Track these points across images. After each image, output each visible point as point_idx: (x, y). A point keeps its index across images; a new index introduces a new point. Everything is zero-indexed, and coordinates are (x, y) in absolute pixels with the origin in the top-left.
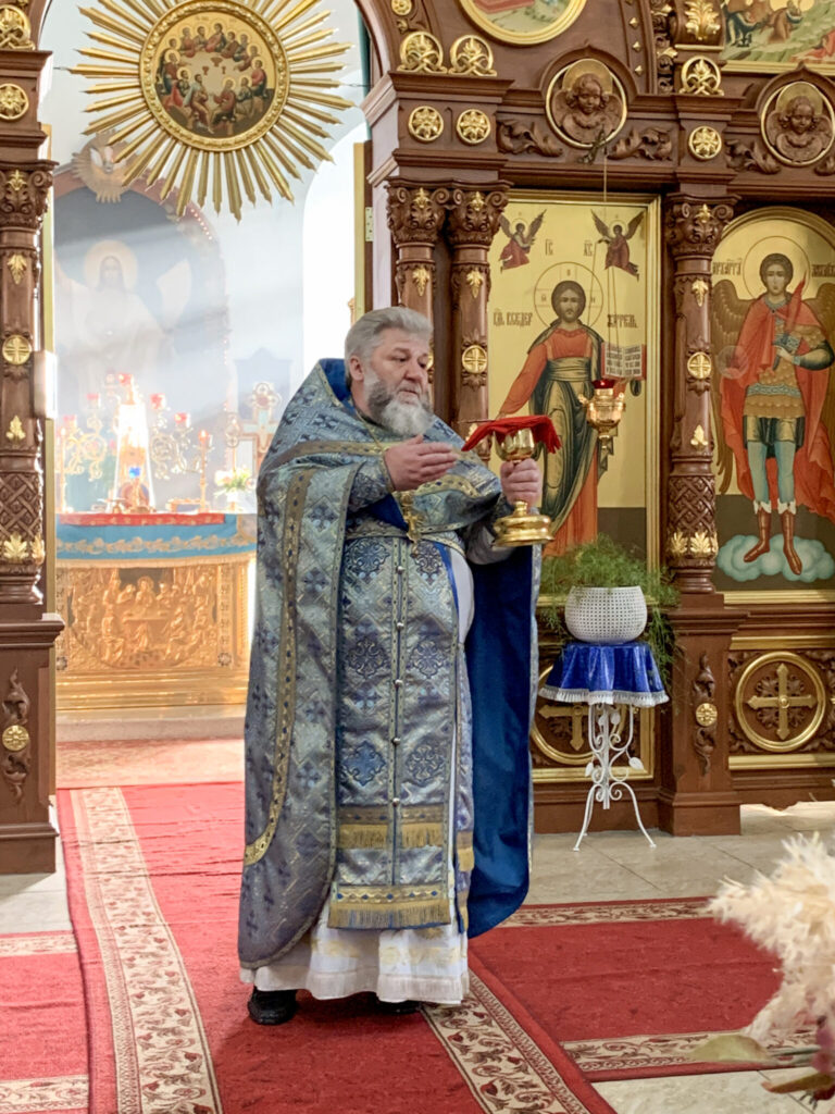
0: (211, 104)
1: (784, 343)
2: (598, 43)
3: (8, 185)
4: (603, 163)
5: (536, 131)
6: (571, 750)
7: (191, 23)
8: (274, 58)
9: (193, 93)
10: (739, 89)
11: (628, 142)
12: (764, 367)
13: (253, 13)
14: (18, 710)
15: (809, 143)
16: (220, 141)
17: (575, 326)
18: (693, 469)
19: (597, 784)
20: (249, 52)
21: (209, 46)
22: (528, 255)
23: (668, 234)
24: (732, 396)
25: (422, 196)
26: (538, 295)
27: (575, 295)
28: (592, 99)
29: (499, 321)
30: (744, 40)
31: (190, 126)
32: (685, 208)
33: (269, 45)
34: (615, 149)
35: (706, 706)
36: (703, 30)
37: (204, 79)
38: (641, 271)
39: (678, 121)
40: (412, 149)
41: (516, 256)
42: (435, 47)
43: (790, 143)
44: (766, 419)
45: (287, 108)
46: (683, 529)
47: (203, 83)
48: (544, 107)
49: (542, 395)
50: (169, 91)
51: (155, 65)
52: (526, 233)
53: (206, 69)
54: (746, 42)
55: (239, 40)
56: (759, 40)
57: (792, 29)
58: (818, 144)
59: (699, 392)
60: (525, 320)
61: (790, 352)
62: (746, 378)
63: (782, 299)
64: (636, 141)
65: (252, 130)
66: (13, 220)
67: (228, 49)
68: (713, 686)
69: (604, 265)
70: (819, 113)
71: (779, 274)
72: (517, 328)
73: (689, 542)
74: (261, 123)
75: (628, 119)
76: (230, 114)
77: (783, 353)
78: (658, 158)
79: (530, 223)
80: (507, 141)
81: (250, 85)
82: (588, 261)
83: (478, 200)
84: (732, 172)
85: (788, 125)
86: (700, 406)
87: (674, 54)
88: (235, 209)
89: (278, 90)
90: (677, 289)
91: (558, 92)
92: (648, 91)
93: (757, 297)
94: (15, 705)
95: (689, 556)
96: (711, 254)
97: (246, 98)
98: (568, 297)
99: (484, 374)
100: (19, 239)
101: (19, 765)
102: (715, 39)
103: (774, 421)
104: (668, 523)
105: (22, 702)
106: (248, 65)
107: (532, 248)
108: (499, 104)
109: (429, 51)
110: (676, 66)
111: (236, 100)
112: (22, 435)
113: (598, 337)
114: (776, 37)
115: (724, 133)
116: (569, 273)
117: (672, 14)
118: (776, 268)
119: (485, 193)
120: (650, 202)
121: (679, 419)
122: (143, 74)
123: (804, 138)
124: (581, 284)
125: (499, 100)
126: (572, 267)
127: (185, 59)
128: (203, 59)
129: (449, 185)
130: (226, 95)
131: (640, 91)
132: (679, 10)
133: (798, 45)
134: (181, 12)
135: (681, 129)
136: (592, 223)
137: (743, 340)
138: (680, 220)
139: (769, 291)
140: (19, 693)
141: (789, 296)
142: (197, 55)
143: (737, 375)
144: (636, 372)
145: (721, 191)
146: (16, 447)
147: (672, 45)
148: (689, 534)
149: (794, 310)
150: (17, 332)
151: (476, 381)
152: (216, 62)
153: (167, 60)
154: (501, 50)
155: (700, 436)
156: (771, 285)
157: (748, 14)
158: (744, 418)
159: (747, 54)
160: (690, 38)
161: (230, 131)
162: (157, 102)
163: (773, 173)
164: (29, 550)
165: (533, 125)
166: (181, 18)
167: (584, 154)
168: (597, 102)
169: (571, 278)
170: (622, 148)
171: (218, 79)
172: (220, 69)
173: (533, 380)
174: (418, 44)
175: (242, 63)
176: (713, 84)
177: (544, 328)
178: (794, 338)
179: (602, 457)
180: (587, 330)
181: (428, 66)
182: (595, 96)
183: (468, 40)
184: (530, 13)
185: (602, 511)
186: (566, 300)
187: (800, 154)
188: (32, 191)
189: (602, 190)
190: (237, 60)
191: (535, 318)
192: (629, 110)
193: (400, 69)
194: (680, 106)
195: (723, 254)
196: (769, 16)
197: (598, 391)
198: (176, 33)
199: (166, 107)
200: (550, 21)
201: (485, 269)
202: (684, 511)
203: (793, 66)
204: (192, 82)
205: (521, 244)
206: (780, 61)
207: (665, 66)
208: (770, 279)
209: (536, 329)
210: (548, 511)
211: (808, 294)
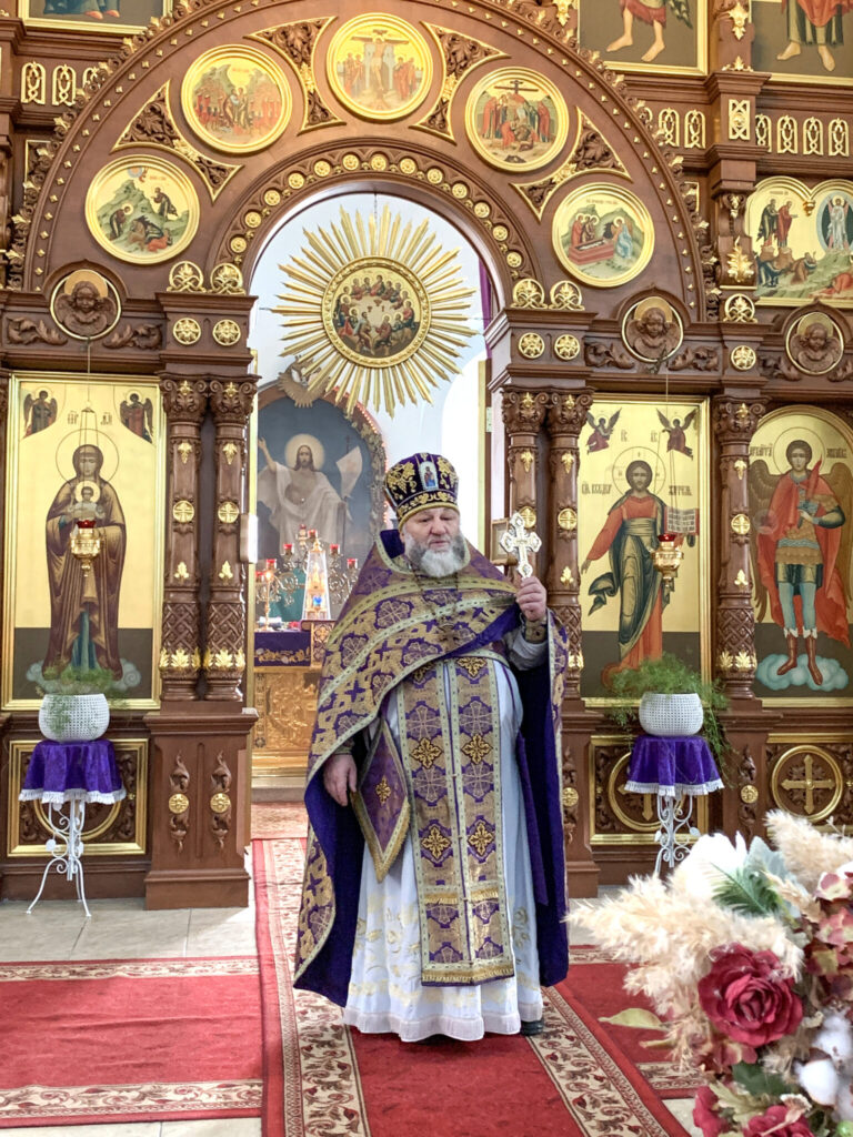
0: (374, 334)
1: (805, 507)
2: (661, 285)
3: (225, 393)
4: (664, 372)
5: (614, 350)
6: (643, 820)
7: (360, 275)
8: (420, 299)
9: (361, 325)
10: (769, 318)
11: (684, 358)
12: (791, 526)
13: (405, 268)
14: (223, 781)
15: (823, 358)
16: (379, 360)
17: (644, 495)
18: (735, 603)
19: (665, 847)
20: (401, 295)
21: (373, 292)
22: (608, 442)
23: (715, 426)
24: (765, 548)
25: (528, 398)
26: (616, 472)
27: (644, 472)
28: (656, 327)
29: (586, 490)
30: (772, 282)
31: (358, 349)
32: (728, 406)
33: (416, 290)
34: (674, 363)
35: (749, 787)
36: (740, 274)
37: (369, 316)
38: (694, 453)
39: (722, 341)
40: (522, 364)
41: (599, 442)
42: (539, 290)
43: (809, 357)
44: (793, 565)
45: (429, 336)
46: (730, 649)
47: (369, 319)
48: (620, 333)
49: (620, 547)
50: (343, 325)
51: (333, 306)
52: (606, 425)
53: (370, 308)
54: (774, 283)
55: (394, 286)
56: (784, 282)
57: (809, 274)
58: (830, 358)
59: (741, 545)
60: (606, 490)
61: (810, 514)
62: (777, 533)
63: (804, 474)
64: (690, 357)
65: (404, 352)
66: (227, 418)
67: (386, 293)
68: (754, 772)
69: (666, 449)
70: (830, 335)
71: (801, 456)
72: (600, 495)
73: (734, 659)
74: (411, 346)
75: (684, 340)
76: (387, 341)
77: (805, 515)
78: (708, 369)
79: (610, 417)
80: (592, 358)
81: (402, 319)
82: (654, 446)
83: (570, 401)
84: (764, 379)
85: (806, 344)
86: (741, 555)
87: (719, 292)
88: (389, 410)
89: (423, 323)
90: (722, 467)
91: (631, 321)
92: (699, 320)
93: (784, 472)
94: (220, 778)
95: (734, 670)
96: (749, 441)
97: (399, 329)
98: (639, 473)
99: (575, 530)
100: (233, 432)
101: (222, 824)
102: (751, 281)
103: (799, 567)
104: (718, 645)
105: (225, 775)
106: (401, 305)
107: (612, 436)
108: (586, 331)
109: (534, 292)
110: (720, 302)
111: (392, 331)
112: (230, 575)
113: (661, 502)
114: (797, 279)
115: (757, 351)
116: (639, 454)
117: (718, 263)
118: (798, 451)
119: (576, 396)
120: (701, 402)
121: (725, 564)
122: (324, 312)
123: (819, 355)
124: (649, 463)
125: (586, 328)
126: (641, 450)
127: (355, 301)
128: (368, 301)
129: (549, 390)
130: (385, 326)
131: (694, 319)
132: (722, 261)
133: (814, 285)
134: (353, 267)
135: (725, 347)
136: (657, 418)
137: (774, 505)
138: (724, 415)
139: (793, 469)
140: (225, 769)
141: (809, 472)
142: (364, 298)
143: (768, 531)
144: (691, 529)
145: (756, 393)
146: (226, 584)
147: (718, 286)
148: (734, 653)
149: (813, 482)
150: (229, 500)
151: (569, 535)
152: (378, 303)
153: (342, 302)
154: (587, 290)
155: (741, 578)
156: (795, 464)
157: (775, 263)
158: (776, 565)
159: (775, 292)
160: (731, 281)
161: (387, 353)
162: (334, 332)
163: (795, 380)
164: (234, 661)
165: (612, 345)
166: (353, 271)
167: (652, 366)
168: (661, 328)
169: (641, 459)
170: (679, 362)
171: (379, 315)
172: (380, 307)
173: (612, 533)
174: (526, 289)
175: (396, 303)
176: (749, 315)
177: (620, 496)
178: (813, 506)
179: (666, 594)
180: (653, 497)
181: (534, 304)
182: (659, 324)
183: (563, 284)
184: (611, 265)
185: (666, 635)
186: (637, 475)
187: (816, 365)
188: (241, 397)
189: (664, 393)
190: (392, 301)
191: (613, 489)
192: (685, 334)
193: (513, 306)
194: (724, 331)
195: (757, 440)
196: (791, 265)
197: (663, 544)
198: (349, 282)
199: (340, 336)
200: (626, 269)
201: (575, 452)
202: (730, 636)
203: (810, 301)
204: (359, 317)
205: (603, 433)
206: (800, 297)
207: (711, 302)
208: (794, 459)
209: (614, 497)
210: (624, 634)
211: (824, 470)
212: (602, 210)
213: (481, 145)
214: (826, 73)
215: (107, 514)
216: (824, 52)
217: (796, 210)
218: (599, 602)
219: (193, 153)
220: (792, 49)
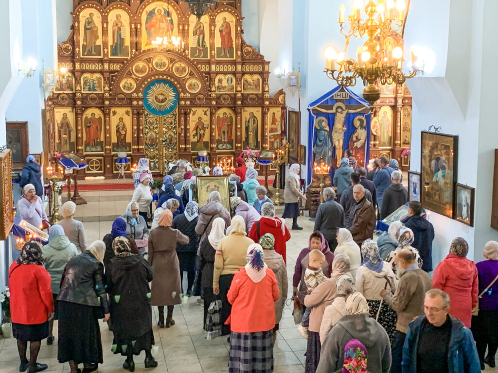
2: (202, 93)
3: (140, 111)
12: (223, 125)
13: (165, 91)
16: (161, 104)
17: (201, 122)
18: (213, 137)
23: (210, 112)
24: (219, 129)
25: (182, 110)
26: (196, 119)
31: (158, 102)
32: (212, 109)
33: (167, 94)
41: (194, 114)
44: (224, 131)
48: (196, 100)
49: (197, 130)
52: (195, 112)
55: (163, 93)
58: (228, 101)
59: (214, 129)
65: (165, 103)
69: (204, 115)
72: (194, 122)
75: (205, 101)
76: (163, 101)
77: (225, 123)
78: (209, 104)
79: (195, 110)
80: (192, 104)
83: (188, 110)
84: (217, 105)
90: (212, 118)
91: (197, 98)
92: (207, 97)
93: (222, 117)
95: (212, 147)
96: (217, 113)
97: (164, 99)
98: (200, 119)
99: (190, 128)
102: (215, 91)
104: (211, 143)
106: (164, 96)
109: (183, 95)
115: (216, 101)
117: (210, 89)
120: (208, 108)
122: (153, 98)
129: (185, 109)
130: (162, 99)
133: (226, 90)
135: (211, 101)
136: (202, 110)
137: (221, 122)
139: (224, 117)
141: (226, 117)
142: (159, 95)
143: (220, 126)
144: (207, 127)
145: (216, 108)
147: (210, 92)
150: (141, 125)
153: (156, 96)
154: (191, 94)
155: (213, 134)
157: (220, 87)
158: (221, 131)
161: (163, 103)
162: (155, 100)
163: (223, 104)
164: (142, 147)
166: (157, 92)
167: (200, 105)
171: (161, 97)
173: (196, 127)
176: (215, 96)
178: (227, 122)
179: (203, 136)
182: (201, 98)
183: (187, 94)
184: (194, 90)
185: (204, 142)
187: (226, 102)
189: (203, 107)
193: (180, 97)
196: (222, 87)
200: (197, 90)
203: (225, 93)
204: (159, 98)
207: (209, 95)
209: (196, 122)
210: (198, 142)
211: (228, 117)
212: (193, 82)
213: (175, 73)
214: (228, 57)
215: (124, 127)
216: (228, 54)
217: (223, 79)
218: (194, 137)
219: (134, 77)
220: (223, 54)
